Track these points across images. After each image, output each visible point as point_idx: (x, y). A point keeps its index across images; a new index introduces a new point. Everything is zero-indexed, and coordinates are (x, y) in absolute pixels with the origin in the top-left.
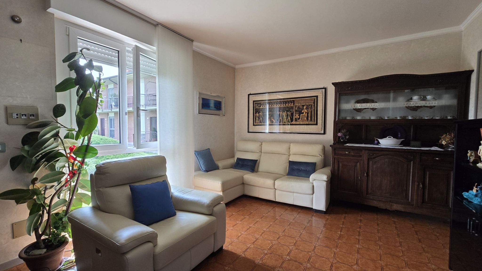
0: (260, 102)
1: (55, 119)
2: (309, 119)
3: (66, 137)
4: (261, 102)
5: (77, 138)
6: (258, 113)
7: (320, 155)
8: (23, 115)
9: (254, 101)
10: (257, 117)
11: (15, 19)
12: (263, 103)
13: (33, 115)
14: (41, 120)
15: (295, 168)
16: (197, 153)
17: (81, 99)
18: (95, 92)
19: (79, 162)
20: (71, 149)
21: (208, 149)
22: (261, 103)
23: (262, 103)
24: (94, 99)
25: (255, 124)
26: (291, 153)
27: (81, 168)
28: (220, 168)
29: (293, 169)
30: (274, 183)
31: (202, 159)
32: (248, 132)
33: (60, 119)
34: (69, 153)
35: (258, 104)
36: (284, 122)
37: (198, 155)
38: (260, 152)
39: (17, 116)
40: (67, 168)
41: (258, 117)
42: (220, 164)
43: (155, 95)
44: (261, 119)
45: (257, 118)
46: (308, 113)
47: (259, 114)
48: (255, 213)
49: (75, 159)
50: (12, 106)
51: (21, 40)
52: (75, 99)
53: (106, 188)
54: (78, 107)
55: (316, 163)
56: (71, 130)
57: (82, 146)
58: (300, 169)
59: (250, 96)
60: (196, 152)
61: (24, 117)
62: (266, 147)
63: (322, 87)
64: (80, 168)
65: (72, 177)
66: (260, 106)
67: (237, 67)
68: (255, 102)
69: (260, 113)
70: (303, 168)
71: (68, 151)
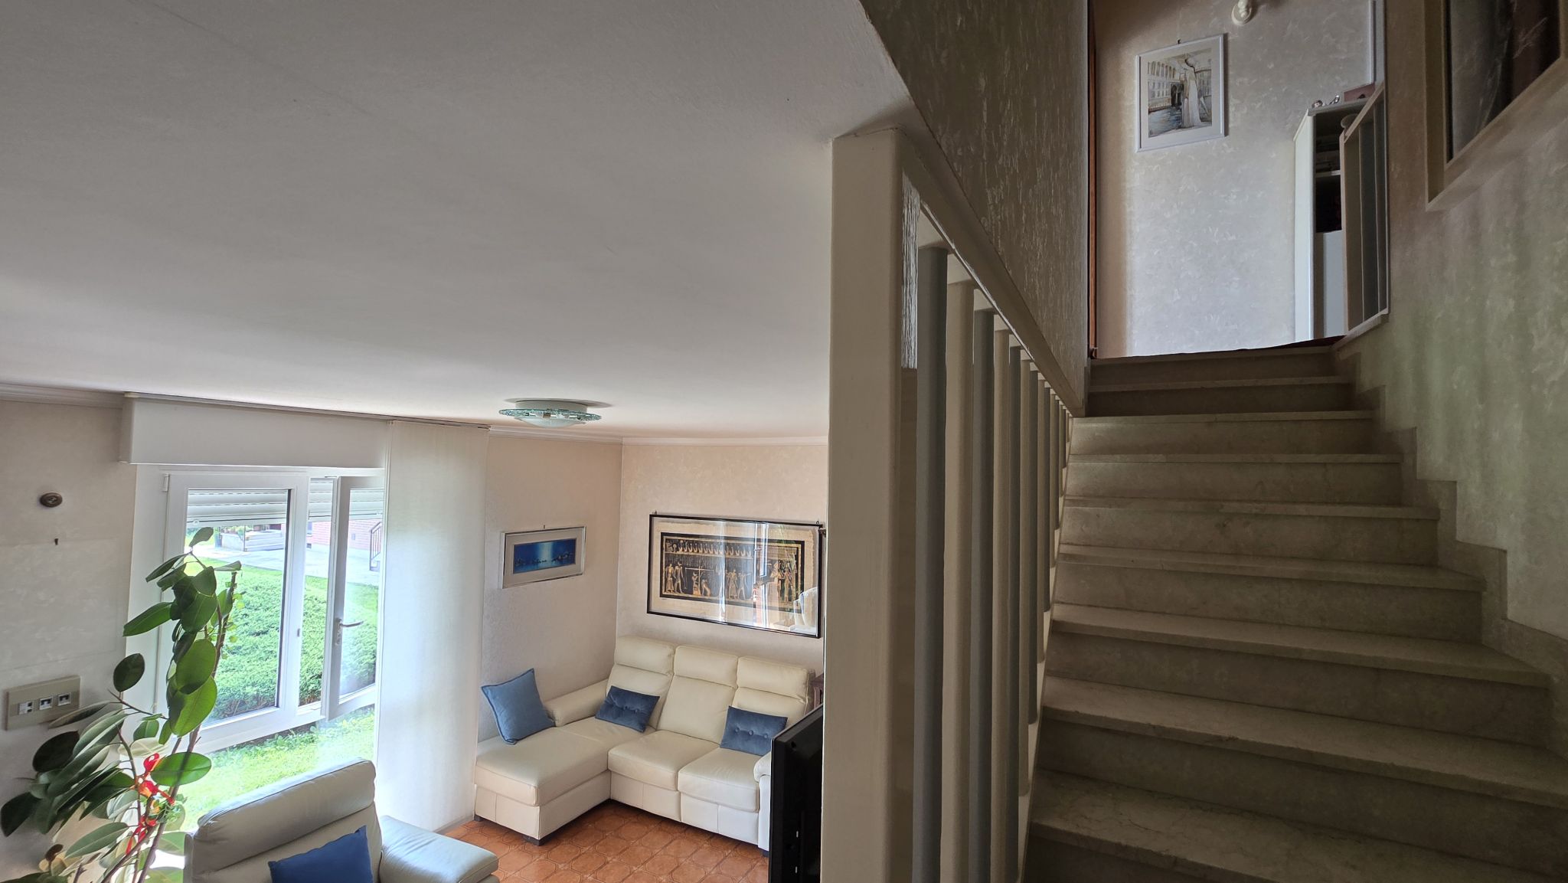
0: (676, 538)
1: (117, 693)
2: (786, 595)
3: (140, 734)
4: (679, 538)
5: (164, 740)
6: (671, 565)
7: (799, 696)
8: (43, 702)
9: (663, 534)
10: (670, 575)
11: (49, 501)
12: (684, 543)
13: (67, 697)
14: (83, 706)
15: (738, 729)
16: (492, 693)
17: (183, 646)
18: (218, 623)
19: (163, 795)
20: (148, 765)
21: (530, 670)
22: (680, 540)
23: (682, 542)
24: (212, 645)
25: (664, 593)
26: (738, 683)
27: (167, 812)
28: (557, 723)
29: (735, 732)
30: (676, 777)
31: (505, 708)
32: (649, 612)
33: (128, 695)
34: (141, 776)
35: (672, 542)
36: (731, 597)
37: (494, 698)
38: (669, 672)
39: (29, 708)
40: (136, 811)
41: (672, 577)
42: (559, 711)
43: (375, 587)
44: (680, 582)
45: (670, 579)
46: (783, 581)
47: (674, 568)
48: (614, 862)
49: (154, 790)
50: (20, 687)
51: (56, 541)
52: (168, 646)
53: (218, 870)
54: (174, 664)
55: (786, 719)
56: (153, 718)
57: (174, 755)
58: (751, 733)
59: (655, 519)
60: (491, 690)
61: (46, 706)
62: (685, 661)
63: (814, 521)
64: (164, 811)
65: (145, 837)
66: (677, 550)
67: (624, 440)
68: (665, 537)
69: (677, 568)
70: (756, 730)
71: (141, 770)
